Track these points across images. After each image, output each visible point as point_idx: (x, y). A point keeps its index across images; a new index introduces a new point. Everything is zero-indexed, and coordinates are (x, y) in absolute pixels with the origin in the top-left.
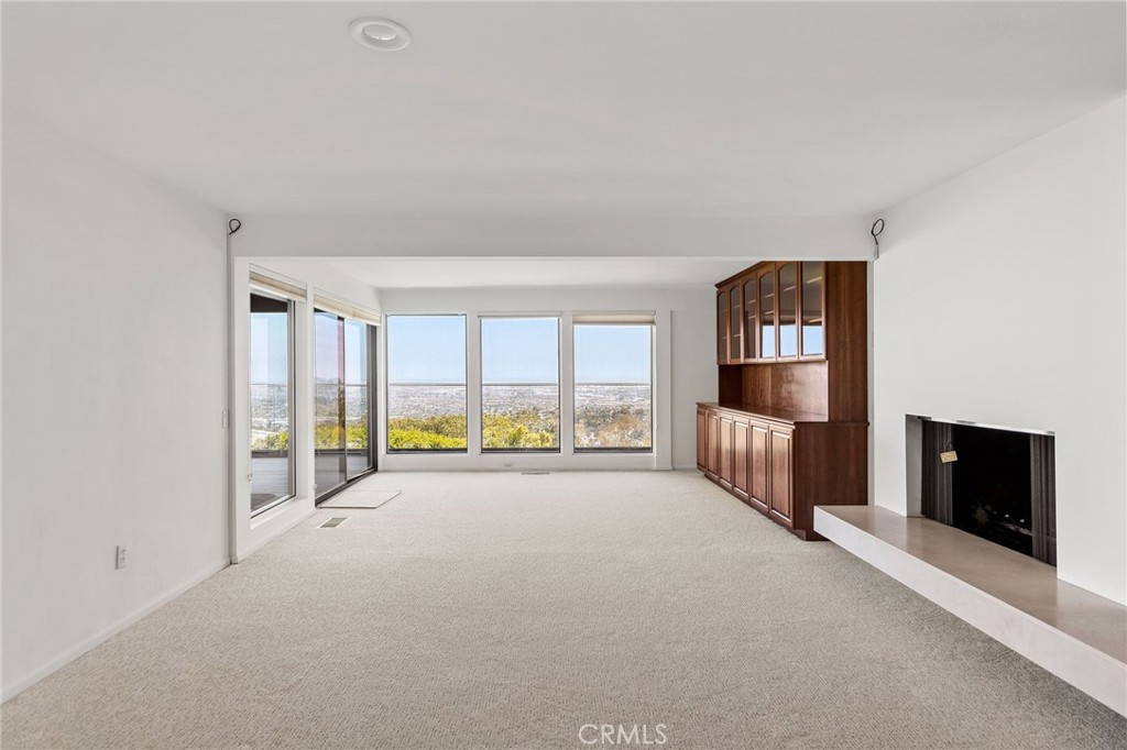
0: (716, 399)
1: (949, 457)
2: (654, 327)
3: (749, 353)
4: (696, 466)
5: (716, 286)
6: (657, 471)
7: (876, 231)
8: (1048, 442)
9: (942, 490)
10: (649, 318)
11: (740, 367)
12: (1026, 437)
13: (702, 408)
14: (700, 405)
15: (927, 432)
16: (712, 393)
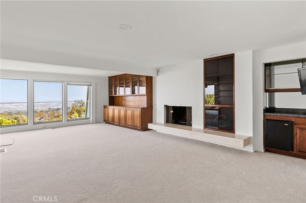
0: (108, 104)
1: (172, 112)
2: (91, 87)
3: (115, 93)
4: (103, 121)
5: (108, 77)
6: (92, 123)
7: (158, 71)
8: (190, 108)
9: (170, 118)
10: (90, 84)
11: (114, 97)
12: (186, 107)
13: (105, 107)
14: (104, 106)
15: (167, 108)
16: (107, 103)
